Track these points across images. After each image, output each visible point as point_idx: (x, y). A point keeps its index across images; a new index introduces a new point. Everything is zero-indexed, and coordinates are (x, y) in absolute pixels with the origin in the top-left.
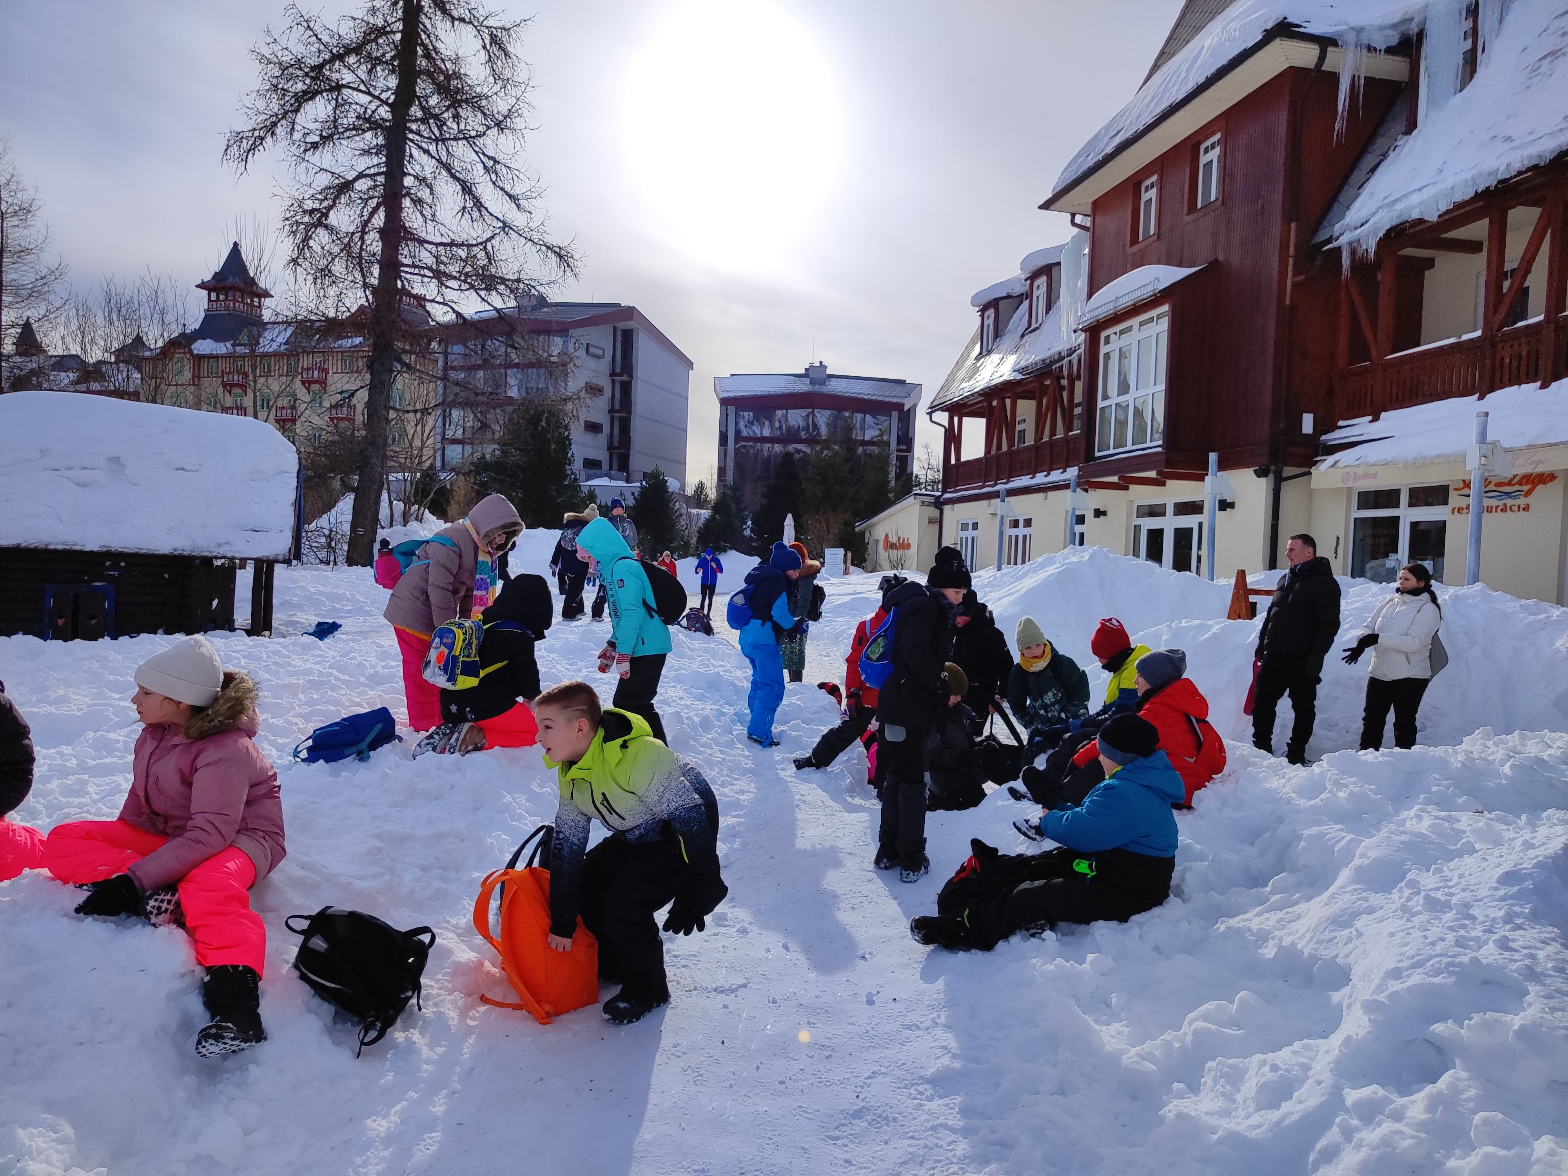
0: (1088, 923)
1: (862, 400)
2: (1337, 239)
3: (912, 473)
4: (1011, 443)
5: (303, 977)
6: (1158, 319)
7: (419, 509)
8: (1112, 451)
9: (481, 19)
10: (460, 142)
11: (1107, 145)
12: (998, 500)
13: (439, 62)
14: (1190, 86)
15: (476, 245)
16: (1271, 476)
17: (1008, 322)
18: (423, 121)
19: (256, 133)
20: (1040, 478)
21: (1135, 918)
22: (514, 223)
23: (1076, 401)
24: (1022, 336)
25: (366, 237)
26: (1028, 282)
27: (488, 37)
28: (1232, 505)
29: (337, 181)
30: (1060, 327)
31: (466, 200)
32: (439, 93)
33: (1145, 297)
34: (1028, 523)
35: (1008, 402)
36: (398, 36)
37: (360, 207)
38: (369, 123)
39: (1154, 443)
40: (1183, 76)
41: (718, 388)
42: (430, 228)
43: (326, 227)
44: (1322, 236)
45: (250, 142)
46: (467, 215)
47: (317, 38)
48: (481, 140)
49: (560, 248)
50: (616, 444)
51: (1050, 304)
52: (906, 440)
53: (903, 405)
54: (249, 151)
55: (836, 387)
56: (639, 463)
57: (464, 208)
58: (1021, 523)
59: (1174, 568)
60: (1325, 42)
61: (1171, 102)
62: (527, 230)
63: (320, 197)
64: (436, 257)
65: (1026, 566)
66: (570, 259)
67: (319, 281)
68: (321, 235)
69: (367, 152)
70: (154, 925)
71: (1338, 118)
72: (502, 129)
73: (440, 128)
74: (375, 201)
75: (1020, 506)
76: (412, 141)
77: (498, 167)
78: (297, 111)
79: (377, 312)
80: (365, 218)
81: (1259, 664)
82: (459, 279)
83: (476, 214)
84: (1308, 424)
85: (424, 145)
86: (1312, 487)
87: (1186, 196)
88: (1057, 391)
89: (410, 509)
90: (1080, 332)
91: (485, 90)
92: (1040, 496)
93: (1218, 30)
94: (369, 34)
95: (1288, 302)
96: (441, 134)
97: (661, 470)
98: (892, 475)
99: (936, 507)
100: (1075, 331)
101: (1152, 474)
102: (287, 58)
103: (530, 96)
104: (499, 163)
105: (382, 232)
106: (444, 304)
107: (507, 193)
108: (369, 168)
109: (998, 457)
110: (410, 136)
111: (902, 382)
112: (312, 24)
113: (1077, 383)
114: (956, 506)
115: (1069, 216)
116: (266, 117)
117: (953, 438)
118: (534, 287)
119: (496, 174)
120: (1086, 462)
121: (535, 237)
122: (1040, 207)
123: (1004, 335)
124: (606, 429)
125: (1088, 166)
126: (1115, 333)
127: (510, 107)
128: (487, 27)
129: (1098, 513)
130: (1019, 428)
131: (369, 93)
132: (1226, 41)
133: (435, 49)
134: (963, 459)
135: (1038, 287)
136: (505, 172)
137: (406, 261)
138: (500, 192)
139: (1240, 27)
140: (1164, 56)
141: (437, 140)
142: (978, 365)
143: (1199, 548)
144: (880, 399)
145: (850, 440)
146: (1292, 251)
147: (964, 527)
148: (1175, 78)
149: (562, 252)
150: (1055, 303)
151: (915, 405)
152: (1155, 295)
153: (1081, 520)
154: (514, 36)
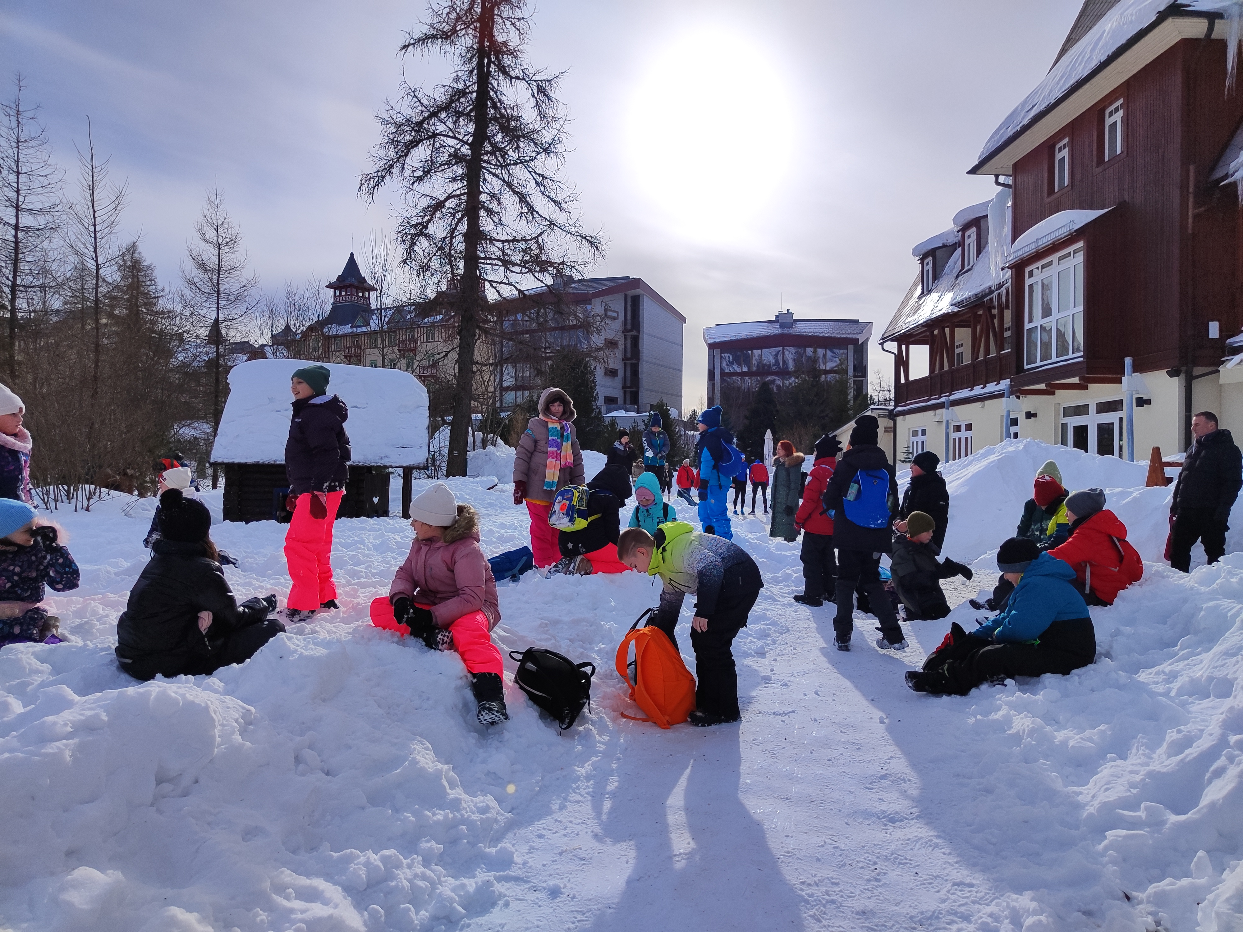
0: (1038, 675)
1: (824, 337)
2: (1233, 175)
3: (868, 394)
4: (951, 363)
5: (521, 688)
6: (1074, 253)
7: (493, 437)
8: (1039, 364)
9: (531, 76)
10: (518, 166)
11: (1023, 118)
12: (944, 410)
13: (503, 111)
14: (1094, 64)
15: (531, 240)
16: (1183, 376)
17: (944, 266)
18: (492, 153)
19: (380, 174)
20: (978, 390)
21: (1075, 671)
22: (558, 221)
23: (1006, 326)
24: (957, 277)
25: (454, 240)
26: (960, 233)
27: (536, 88)
28: (1148, 402)
29: (433, 202)
30: (989, 267)
31: (522, 207)
32: (502, 133)
33: (1062, 236)
34: (969, 427)
35: (947, 330)
36: (474, 95)
37: (450, 219)
38: (457, 158)
39: (1076, 356)
40: (1087, 57)
41: (706, 336)
42: (500, 230)
43: (426, 235)
44: (1219, 174)
45: (376, 180)
46: (524, 218)
47: (420, 103)
48: (533, 163)
49: (591, 236)
50: (628, 384)
51: (980, 248)
52: (861, 369)
53: (858, 339)
54: (374, 187)
55: (800, 329)
56: (646, 397)
57: (521, 213)
58: (963, 428)
59: (1098, 453)
60: (1212, 16)
61: (1078, 78)
62: (566, 225)
63: (422, 214)
64: (503, 251)
65: (970, 457)
66: (599, 245)
67: (422, 274)
68: (422, 242)
69: (454, 180)
70: (440, 650)
71: (1228, 76)
72: (548, 154)
73: (503, 157)
74: (460, 214)
75: (963, 414)
76: (485, 168)
77: (546, 181)
78: (406, 155)
79: (464, 293)
80: (453, 226)
81: (1174, 519)
82: (520, 265)
83: (529, 217)
84: (1214, 330)
85: (494, 171)
86: (1221, 382)
87: (1095, 153)
88: (989, 319)
89: (487, 437)
90: (1007, 269)
91: (536, 126)
92: (978, 405)
93: (1117, 17)
94: (455, 96)
95: (1190, 231)
96: (504, 161)
97: (665, 401)
98: (851, 396)
99: (890, 418)
100: (1003, 269)
101: (1076, 380)
102: (400, 119)
103: (567, 128)
104: (546, 178)
105: (465, 235)
106: (509, 284)
107: (552, 200)
108: (455, 191)
109: (942, 375)
110: (484, 165)
111: (856, 322)
112: (417, 94)
113: (1006, 311)
114: (907, 416)
115: (993, 177)
116: (386, 161)
117: (902, 363)
118: (574, 267)
119: (544, 186)
120: (1017, 374)
121: (573, 230)
122: (969, 173)
123: (941, 277)
124: (621, 373)
125: (1008, 136)
126: (1038, 268)
127: (553, 137)
128: (535, 81)
129: (1029, 415)
130: (957, 351)
131: (455, 138)
132: (1124, 24)
133: (500, 101)
134: (911, 378)
135: (969, 237)
136: (550, 184)
137: (483, 255)
138: (548, 199)
139: (1136, 13)
140: (1070, 41)
141: (501, 166)
142: (921, 302)
143: (1121, 439)
144: (838, 336)
145: (815, 369)
146: (1191, 190)
147: (915, 433)
148: (1080, 58)
149: (593, 240)
150: (984, 248)
151: (867, 340)
152: (1071, 234)
153: (1014, 422)
154: (555, 85)
